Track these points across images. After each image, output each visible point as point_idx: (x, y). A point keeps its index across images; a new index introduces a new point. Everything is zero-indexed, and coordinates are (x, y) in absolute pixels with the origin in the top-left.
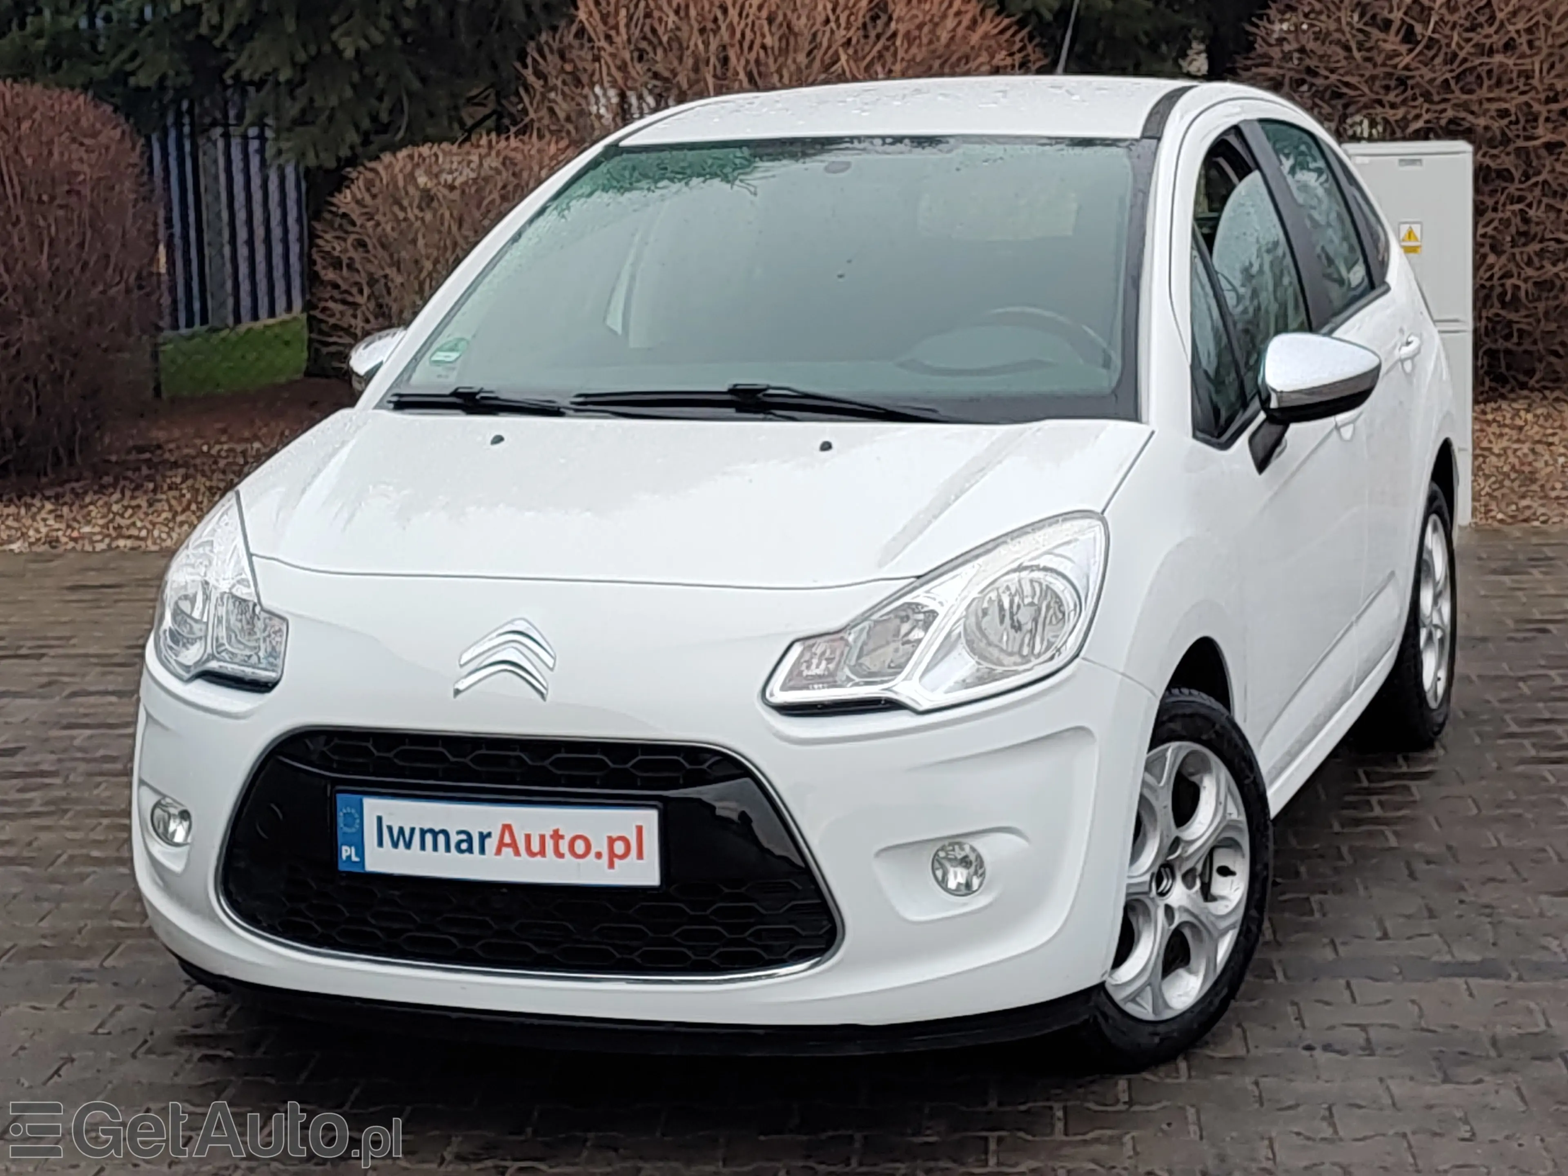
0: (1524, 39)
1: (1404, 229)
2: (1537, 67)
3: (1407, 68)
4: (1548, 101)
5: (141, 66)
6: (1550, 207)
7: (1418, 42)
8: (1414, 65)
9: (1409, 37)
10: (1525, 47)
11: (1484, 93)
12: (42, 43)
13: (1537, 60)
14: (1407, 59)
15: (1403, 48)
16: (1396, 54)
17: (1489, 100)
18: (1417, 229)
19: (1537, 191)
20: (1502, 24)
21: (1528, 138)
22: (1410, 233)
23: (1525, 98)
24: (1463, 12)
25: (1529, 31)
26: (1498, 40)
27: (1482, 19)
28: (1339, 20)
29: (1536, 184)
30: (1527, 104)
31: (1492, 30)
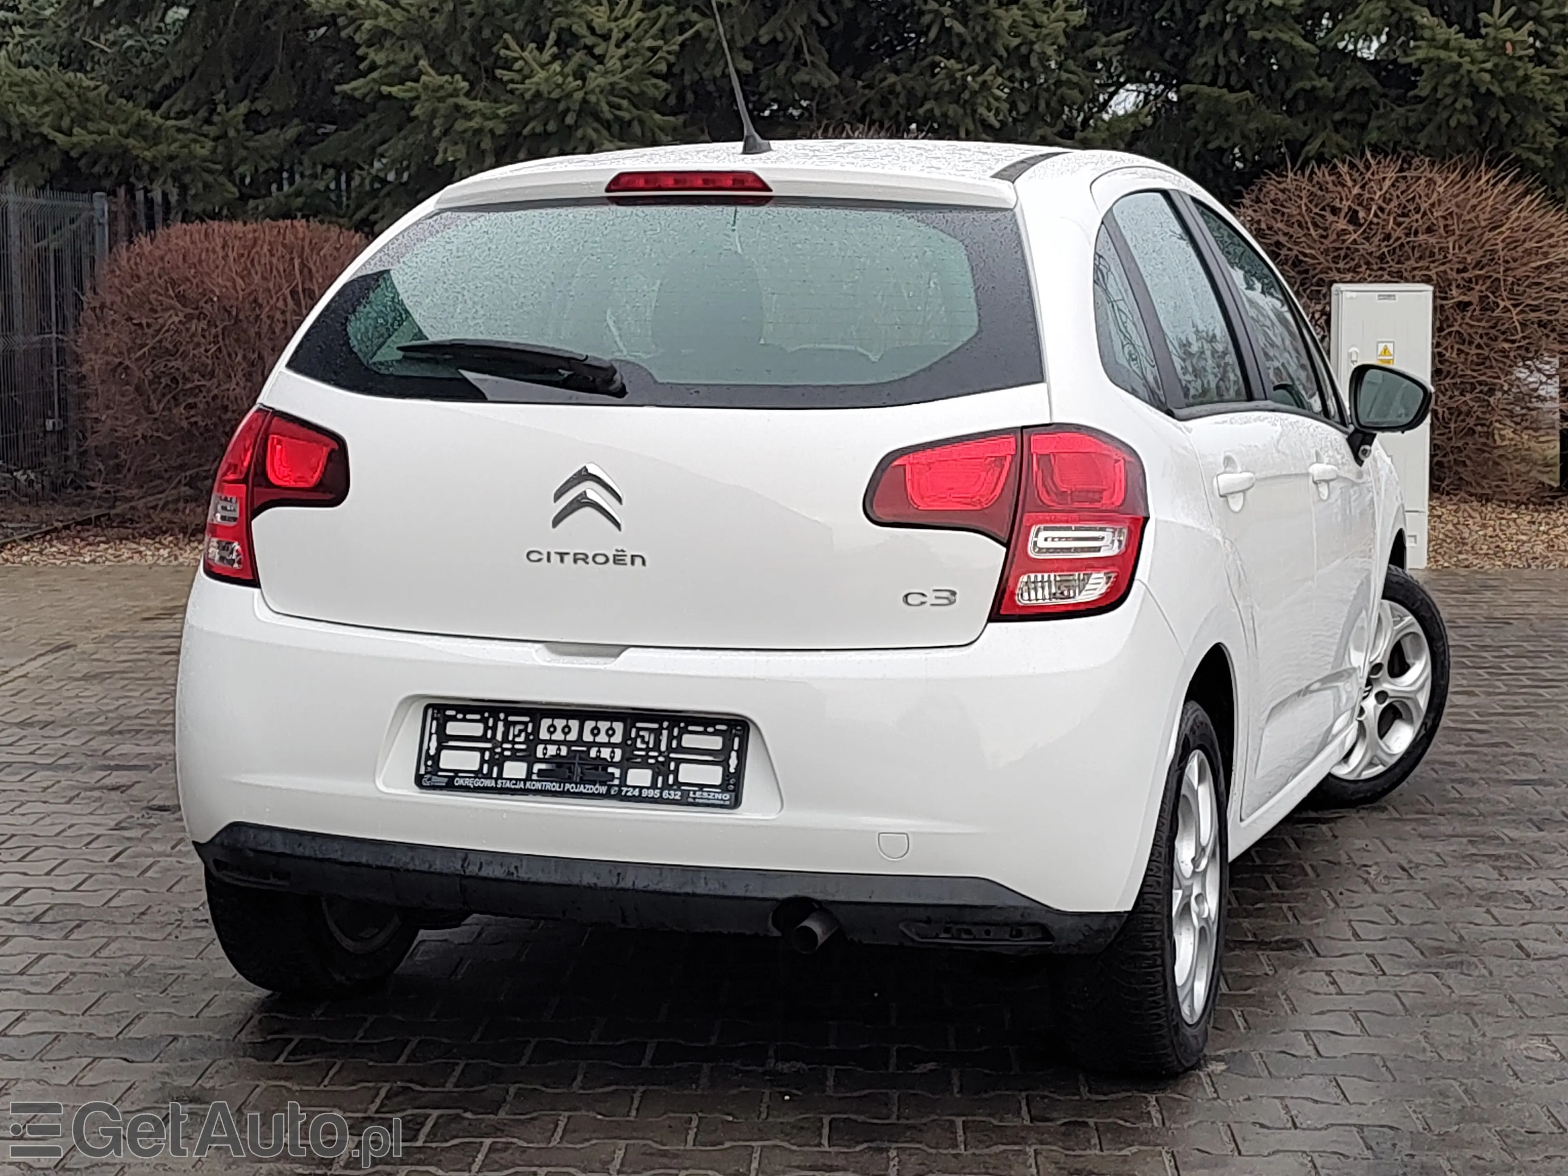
0: (1442, 223)
1: (1381, 347)
2: (1451, 246)
3: (1355, 242)
4: (1459, 271)
5: (383, 218)
6: (1460, 352)
7: (1361, 225)
8: (1359, 240)
9: (1353, 219)
10: (1442, 231)
11: (1412, 263)
12: (300, 200)
13: (1451, 239)
14: (1354, 236)
15: (1351, 228)
16: (1344, 232)
17: (1415, 269)
18: (1390, 346)
19: (1451, 339)
20: (1425, 214)
21: (1445, 298)
22: (1386, 350)
23: (1442, 268)
24: (1395, 202)
25: (1445, 218)
26: (1422, 225)
27: (1411, 207)
28: (1300, 207)
29: (1450, 333)
30: (1445, 272)
31: (1419, 216)
